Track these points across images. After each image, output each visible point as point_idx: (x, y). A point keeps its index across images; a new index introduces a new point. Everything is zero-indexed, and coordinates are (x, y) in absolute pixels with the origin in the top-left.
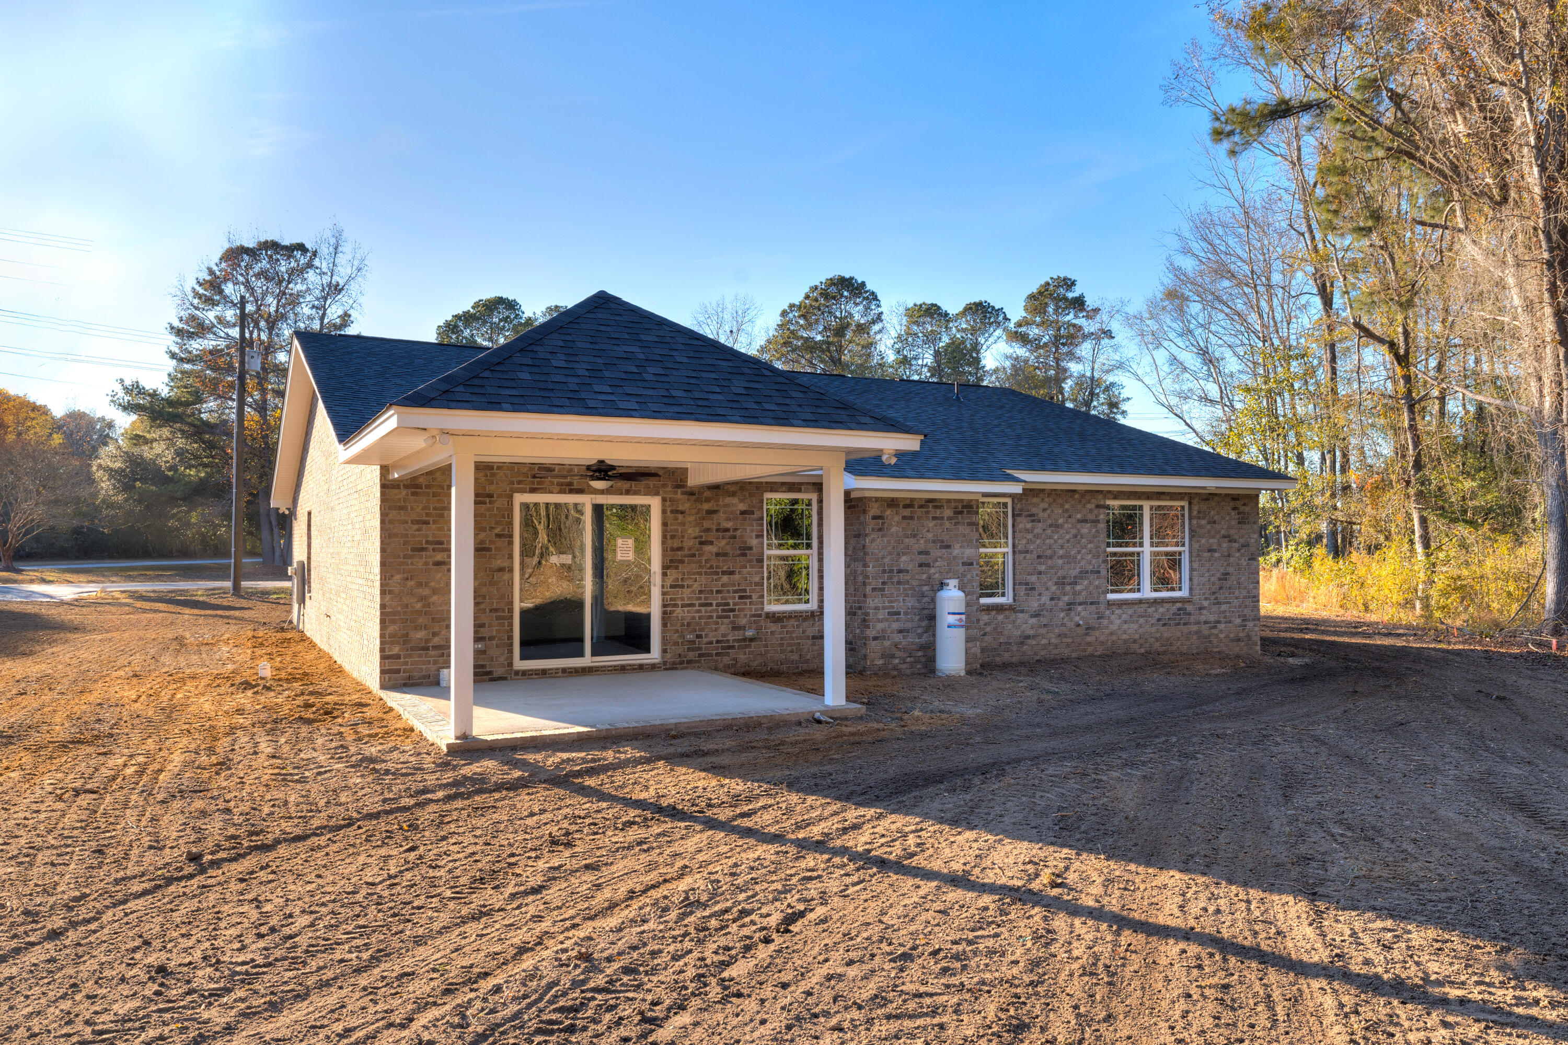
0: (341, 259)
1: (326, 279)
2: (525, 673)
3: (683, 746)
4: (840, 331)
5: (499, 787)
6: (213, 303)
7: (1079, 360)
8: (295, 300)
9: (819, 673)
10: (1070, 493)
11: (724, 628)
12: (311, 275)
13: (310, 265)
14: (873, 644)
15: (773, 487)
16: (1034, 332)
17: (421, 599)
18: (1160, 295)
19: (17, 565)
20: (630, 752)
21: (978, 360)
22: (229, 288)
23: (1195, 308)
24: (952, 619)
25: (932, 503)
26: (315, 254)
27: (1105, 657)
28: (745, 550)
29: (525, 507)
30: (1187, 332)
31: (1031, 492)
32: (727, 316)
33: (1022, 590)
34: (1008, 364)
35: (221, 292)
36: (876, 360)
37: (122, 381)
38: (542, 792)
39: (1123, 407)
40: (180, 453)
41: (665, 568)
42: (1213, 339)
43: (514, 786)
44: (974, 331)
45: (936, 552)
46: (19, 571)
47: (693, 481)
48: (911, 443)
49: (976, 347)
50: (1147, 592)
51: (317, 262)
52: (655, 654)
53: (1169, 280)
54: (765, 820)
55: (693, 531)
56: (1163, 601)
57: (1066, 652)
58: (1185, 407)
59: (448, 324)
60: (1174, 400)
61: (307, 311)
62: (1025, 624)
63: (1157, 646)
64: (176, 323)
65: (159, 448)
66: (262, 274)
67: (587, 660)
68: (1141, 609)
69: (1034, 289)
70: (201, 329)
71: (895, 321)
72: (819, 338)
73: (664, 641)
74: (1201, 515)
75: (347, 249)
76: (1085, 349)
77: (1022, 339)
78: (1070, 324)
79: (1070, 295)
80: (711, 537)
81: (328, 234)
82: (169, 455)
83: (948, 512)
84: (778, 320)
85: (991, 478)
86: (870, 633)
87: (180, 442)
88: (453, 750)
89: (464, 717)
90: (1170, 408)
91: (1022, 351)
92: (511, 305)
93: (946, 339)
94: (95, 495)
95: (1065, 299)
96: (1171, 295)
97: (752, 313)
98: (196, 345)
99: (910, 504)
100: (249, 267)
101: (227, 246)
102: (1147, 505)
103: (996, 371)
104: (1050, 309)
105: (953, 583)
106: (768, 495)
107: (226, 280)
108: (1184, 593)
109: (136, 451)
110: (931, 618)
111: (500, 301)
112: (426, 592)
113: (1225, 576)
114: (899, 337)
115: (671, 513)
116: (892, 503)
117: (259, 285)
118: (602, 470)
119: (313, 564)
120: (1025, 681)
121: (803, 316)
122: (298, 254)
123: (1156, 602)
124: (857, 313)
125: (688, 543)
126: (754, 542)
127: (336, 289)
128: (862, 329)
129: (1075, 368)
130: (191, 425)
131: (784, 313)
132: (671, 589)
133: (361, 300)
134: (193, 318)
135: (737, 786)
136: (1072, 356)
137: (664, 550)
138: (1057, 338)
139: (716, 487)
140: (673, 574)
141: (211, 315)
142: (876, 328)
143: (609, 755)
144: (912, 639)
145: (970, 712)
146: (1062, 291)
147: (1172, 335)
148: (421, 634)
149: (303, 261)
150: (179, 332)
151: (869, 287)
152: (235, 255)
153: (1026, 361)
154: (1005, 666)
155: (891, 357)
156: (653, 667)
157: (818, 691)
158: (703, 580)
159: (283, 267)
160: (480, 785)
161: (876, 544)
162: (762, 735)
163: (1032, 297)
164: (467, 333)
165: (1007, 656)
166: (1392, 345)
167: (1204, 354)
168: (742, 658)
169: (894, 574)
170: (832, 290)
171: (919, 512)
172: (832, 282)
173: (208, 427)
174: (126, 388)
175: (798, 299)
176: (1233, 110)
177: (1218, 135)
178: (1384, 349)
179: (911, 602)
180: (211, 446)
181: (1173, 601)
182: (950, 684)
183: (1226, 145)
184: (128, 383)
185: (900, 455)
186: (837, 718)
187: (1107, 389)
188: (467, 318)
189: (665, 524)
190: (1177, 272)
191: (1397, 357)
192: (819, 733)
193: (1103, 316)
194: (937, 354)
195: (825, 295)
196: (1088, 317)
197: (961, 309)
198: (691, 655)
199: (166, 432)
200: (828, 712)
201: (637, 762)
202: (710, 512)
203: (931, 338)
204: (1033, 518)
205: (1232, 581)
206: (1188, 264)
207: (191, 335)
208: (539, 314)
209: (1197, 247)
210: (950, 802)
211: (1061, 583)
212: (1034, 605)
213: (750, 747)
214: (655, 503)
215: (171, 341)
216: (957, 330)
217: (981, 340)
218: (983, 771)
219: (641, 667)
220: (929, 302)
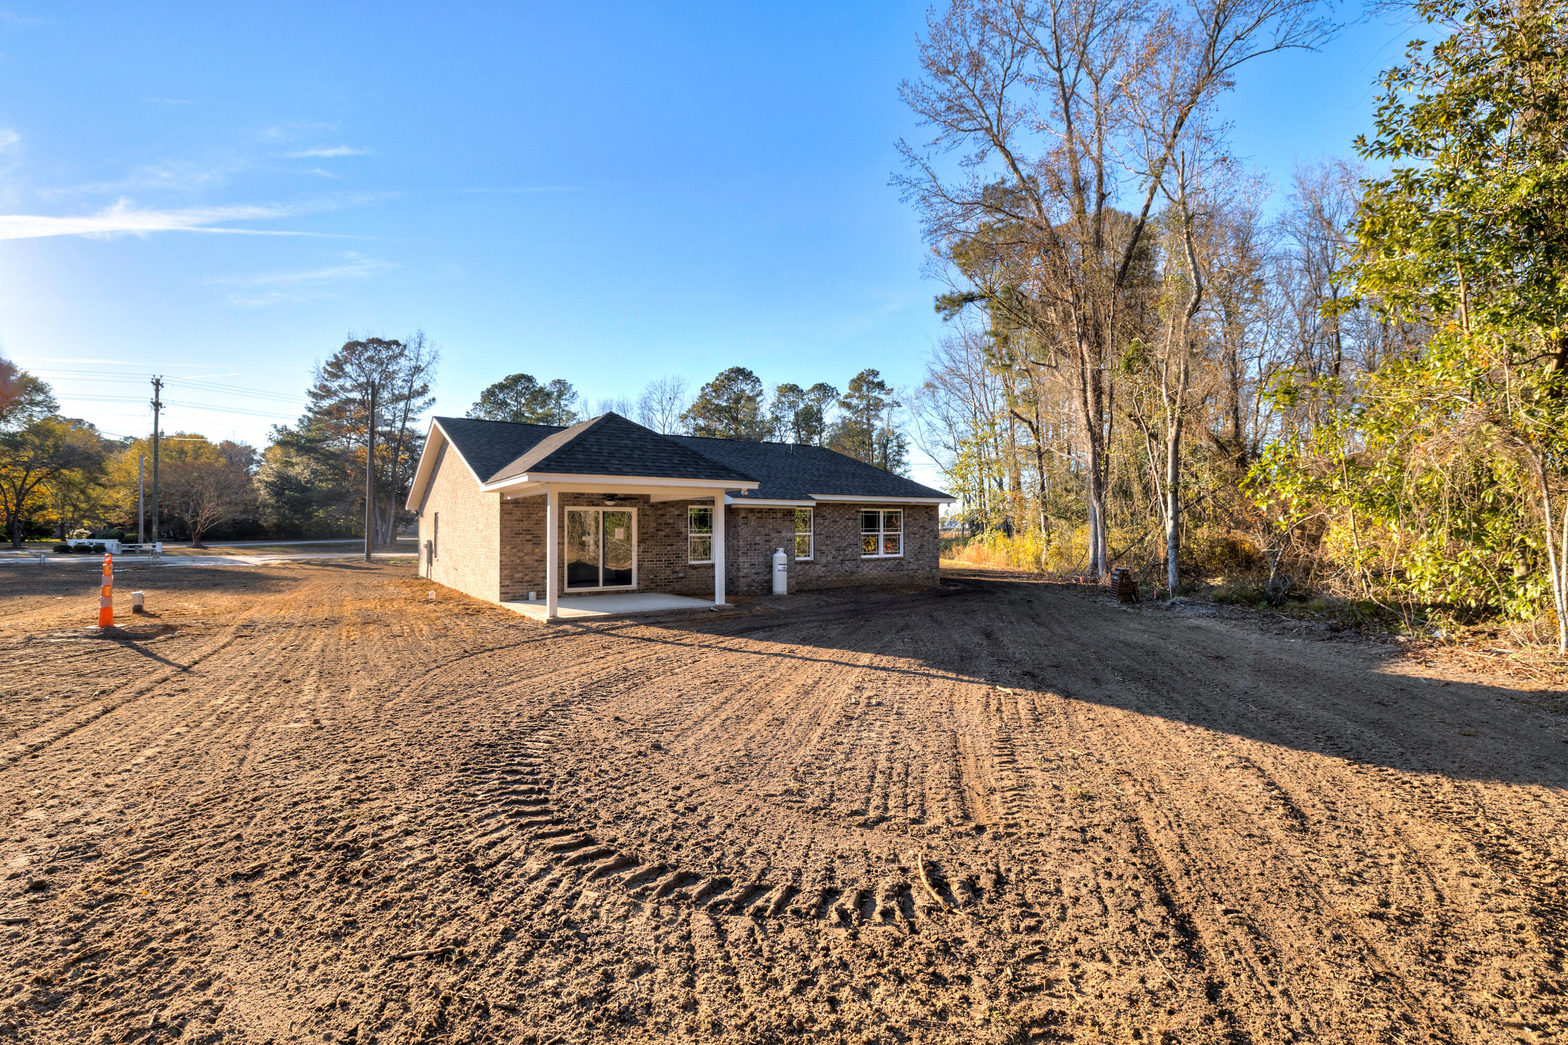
0: (423, 351)
1: (413, 363)
2: (570, 595)
3: (652, 620)
4: (737, 401)
5: (574, 634)
6: (336, 376)
7: (881, 419)
8: (390, 376)
9: (713, 594)
10: (843, 505)
11: (668, 572)
12: (402, 361)
13: (401, 354)
14: (742, 580)
15: (693, 502)
16: (855, 402)
17: (520, 558)
18: (922, 385)
19: (203, 544)
20: (628, 622)
21: (821, 419)
22: (348, 368)
23: (942, 392)
24: (780, 567)
25: (771, 511)
26: (405, 347)
27: (859, 587)
28: (679, 534)
29: (570, 512)
30: (937, 407)
31: (820, 505)
32: (668, 389)
33: (818, 554)
34: (839, 421)
35: (342, 370)
36: (759, 419)
37: (275, 427)
38: (592, 637)
39: (907, 447)
40: (314, 472)
41: (639, 542)
42: (952, 412)
43: (581, 634)
44: (818, 400)
45: (774, 535)
46: (206, 548)
47: (653, 500)
48: (755, 486)
49: (820, 411)
50: (882, 554)
51: (406, 352)
52: (634, 585)
53: (928, 376)
54: (688, 641)
55: (653, 525)
56: (890, 559)
57: (840, 584)
58: (935, 451)
59: (488, 391)
60: (928, 446)
61: (400, 383)
62: (820, 570)
63: (886, 581)
64: (313, 389)
65: (298, 469)
66: (370, 359)
67: (601, 588)
68: (878, 563)
69: (854, 376)
70: (329, 393)
71: (771, 394)
72: (724, 404)
73: (639, 579)
74: (909, 516)
75: (426, 345)
76: (884, 413)
77: (848, 406)
78: (876, 398)
79: (876, 380)
80: (662, 527)
81: (414, 335)
82: (307, 473)
83: (780, 515)
84: (699, 393)
85: (800, 499)
86: (741, 574)
87: (314, 465)
88: (549, 622)
89: (553, 610)
90: (927, 452)
91: (848, 414)
92: (530, 379)
93: (802, 406)
94: (256, 500)
95: (873, 382)
96: (928, 385)
97: (683, 387)
98: (326, 403)
99: (760, 511)
100: (361, 354)
101: (347, 341)
102: (881, 511)
103: (832, 425)
104: (865, 388)
105: (781, 549)
106: (690, 507)
107: (346, 362)
108: (901, 555)
109: (284, 470)
110: (770, 567)
111: (523, 376)
112: (521, 554)
113: (922, 546)
114: (773, 404)
115: (642, 516)
116: (751, 510)
117: (368, 366)
118: (611, 497)
119: (439, 542)
120: (816, 597)
121: (715, 391)
122: (394, 347)
123: (886, 559)
124: (747, 388)
125: (651, 531)
126: (683, 530)
127: (418, 369)
128: (751, 399)
129: (878, 424)
130: (323, 454)
131: (703, 389)
132: (642, 553)
133: (435, 377)
134: (325, 386)
135: (676, 632)
136: (877, 417)
137: (639, 534)
138: (868, 405)
139: (664, 503)
140: (643, 546)
141: (334, 385)
142: (759, 399)
143: (619, 623)
144: (761, 577)
145: (782, 608)
146: (871, 378)
147: (929, 409)
148: (520, 575)
149: (397, 351)
150: (314, 395)
151: (755, 374)
152: (352, 347)
153: (850, 419)
154: (809, 591)
155: (769, 416)
156: (633, 592)
157: (714, 600)
158: (658, 548)
159: (384, 354)
160: (566, 633)
161: (744, 531)
162: (686, 616)
163: (853, 381)
164: (501, 396)
165: (810, 586)
166: (1030, 423)
167: (946, 419)
168: (677, 587)
169: (752, 546)
170: (733, 375)
171: (765, 515)
172: (732, 371)
173: (333, 455)
174: (278, 431)
175: (711, 380)
176: (944, 297)
177: (938, 309)
178: (1026, 425)
179: (761, 559)
180: (334, 467)
181: (895, 559)
182: (780, 598)
183: (942, 315)
184: (279, 427)
185: (749, 490)
186: (721, 609)
187: (897, 437)
188: (501, 387)
189: (639, 521)
190: (933, 372)
191: (1032, 429)
192: (712, 615)
193: (894, 393)
194: (796, 414)
195: (728, 378)
196: (887, 394)
197: (811, 387)
198: (652, 585)
199: (305, 459)
200: (716, 607)
201: (631, 626)
202: (662, 515)
203: (792, 405)
204: (824, 517)
205: (925, 549)
206: (938, 368)
207: (322, 398)
208: (547, 384)
209: (944, 357)
210: (761, 634)
211: (838, 550)
212: (824, 561)
213: (681, 620)
214: (634, 511)
215: (310, 401)
216: (809, 400)
217: (823, 406)
218: (779, 626)
219: (627, 592)
220: (791, 383)
